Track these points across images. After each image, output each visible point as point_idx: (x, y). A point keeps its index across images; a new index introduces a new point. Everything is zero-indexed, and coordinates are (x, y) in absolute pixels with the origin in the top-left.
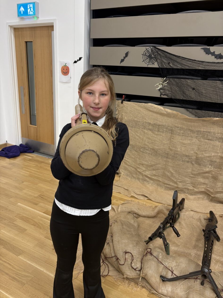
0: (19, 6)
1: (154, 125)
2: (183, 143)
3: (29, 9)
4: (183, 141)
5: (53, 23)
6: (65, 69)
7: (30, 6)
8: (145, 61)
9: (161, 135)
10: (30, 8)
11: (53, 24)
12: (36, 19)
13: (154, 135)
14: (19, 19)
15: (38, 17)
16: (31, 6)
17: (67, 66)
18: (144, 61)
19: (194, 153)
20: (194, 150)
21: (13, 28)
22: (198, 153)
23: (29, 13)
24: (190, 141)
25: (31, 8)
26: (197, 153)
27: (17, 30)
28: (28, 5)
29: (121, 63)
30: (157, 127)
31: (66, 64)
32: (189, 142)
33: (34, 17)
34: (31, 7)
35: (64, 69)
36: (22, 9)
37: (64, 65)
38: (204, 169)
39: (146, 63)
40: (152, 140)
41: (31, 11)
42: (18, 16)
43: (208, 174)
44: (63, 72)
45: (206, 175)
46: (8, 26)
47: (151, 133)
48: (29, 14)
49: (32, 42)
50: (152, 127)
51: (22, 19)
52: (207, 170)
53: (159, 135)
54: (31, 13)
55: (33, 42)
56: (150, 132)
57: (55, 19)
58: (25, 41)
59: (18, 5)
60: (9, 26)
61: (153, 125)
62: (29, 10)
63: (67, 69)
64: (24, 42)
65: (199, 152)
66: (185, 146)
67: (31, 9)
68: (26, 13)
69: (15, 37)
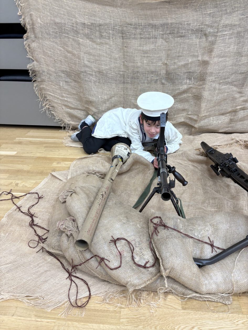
1: (92, 26)
2: (143, 51)
4: (143, 47)
9: (106, 44)
13: (95, 46)
19: (162, 64)
20: (161, 60)
22: (168, 63)
24: (154, 45)
26: (166, 64)
30: (98, 28)
32: (152, 46)
38: (181, 87)
40: (94, 56)
43: (186, 94)
45: (184, 97)
47: (90, 43)
50: (89, 30)
52: (185, 87)
53: (103, 43)
56: (88, 42)
61: (89, 25)
65: (169, 61)
66: (148, 57)
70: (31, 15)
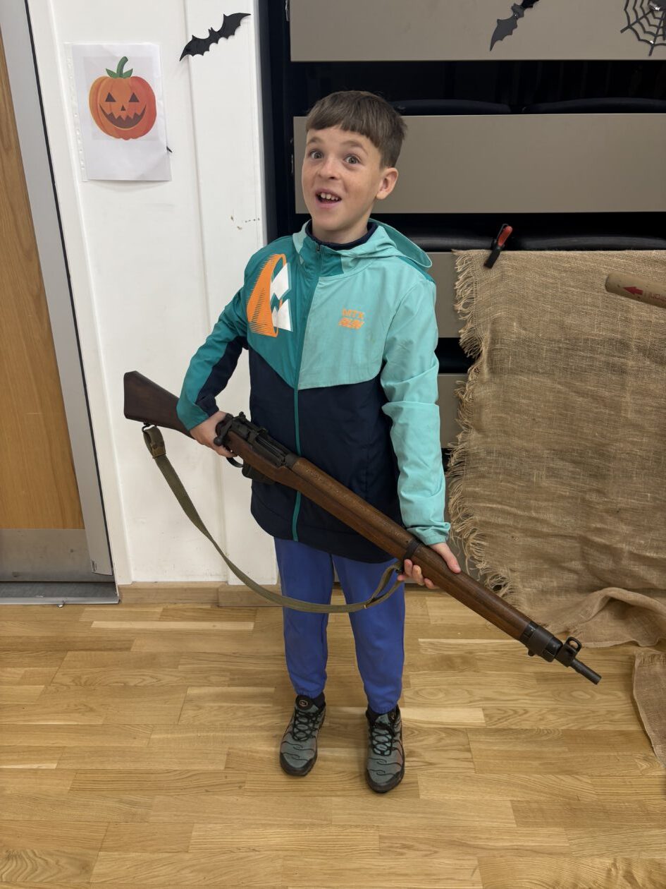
6: (122, 99)
8: (637, 27)
17: (133, 75)
18: (630, 26)
29: (498, 43)
31: (125, 60)
35: (110, 99)
37: (108, 71)
39: (642, 36)
44: (110, 117)
63: (134, 99)
70: (494, 322)
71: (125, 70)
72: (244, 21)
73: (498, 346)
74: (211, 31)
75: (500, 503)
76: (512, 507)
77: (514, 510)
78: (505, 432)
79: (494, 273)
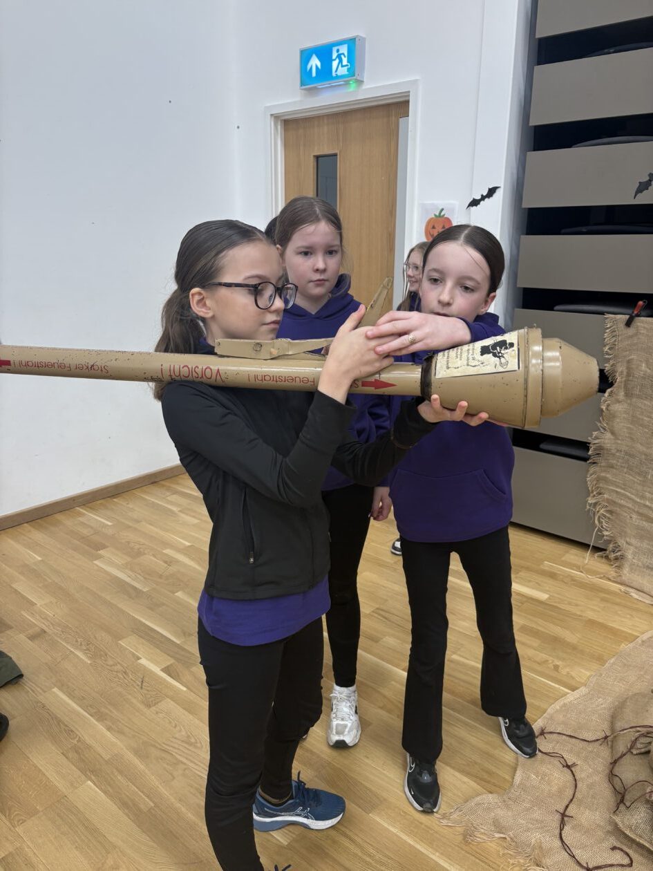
0: (305, 55)
3: (337, 61)
5: (409, 92)
6: (439, 227)
7: (338, 51)
10: (339, 56)
11: (409, 96)
12: (353, 86)
14: (305, 92)
15: (360, 82)
16: (344, 49)
17: (445, 216)
21: (281, 120)
23: (336, 71)
25: (342, 56)
27: (291, 125)
28: (335, 49)
31: (442, 210)
33: (347, 83)
34: (343, 54)
35: (434, 227)
36: (315, 62)
37: (435, 215)
41: (342, 66)
42: (302, 84)
46: (269, 116)
48: (334, 74)
49: (335, 155)
51: (312, 91)
54: (343, 71)
55: (338, 156)
57: (417, 80)
58: (314, 156)
59: (302, 52)
60: (272, 115)
62: (335, 64)
64: (312, 157)
67: (341, 61)
68: (325, 72)
69: (286, 145)
70: (629, 362)
71: (442, 214)
72: (498, 191)
73: (631, 378)
74: (482, 196)
75: (624, 489)
76: (633, 494)
77: (633, 497)
78: (632, 439)
79: (631, 331)
